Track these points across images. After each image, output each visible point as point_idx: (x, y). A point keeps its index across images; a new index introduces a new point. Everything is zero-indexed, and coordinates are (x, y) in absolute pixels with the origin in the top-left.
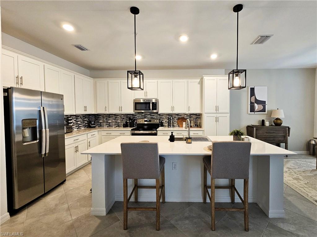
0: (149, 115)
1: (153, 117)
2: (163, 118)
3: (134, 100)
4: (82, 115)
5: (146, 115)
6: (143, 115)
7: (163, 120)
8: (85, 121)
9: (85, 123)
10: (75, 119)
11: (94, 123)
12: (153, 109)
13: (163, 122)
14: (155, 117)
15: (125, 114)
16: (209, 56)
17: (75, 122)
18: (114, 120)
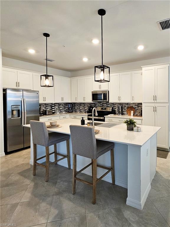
0: (105, 104)
1: (108, 106)
2: (116, 107)
3: (92, 92)
4: (63, 103)
5: (103, 103)
6: (101, 104)
7: (115, 109)
8: (66, 107)
9: (66, 109)
10: (58, 106)
11: (71, 109)
12: (104, 99)
13: (115, 110)
14: (110, 106)
15: (90, 103)
16: (136, 48)
17: (58, 108)
18: (83, 108)
